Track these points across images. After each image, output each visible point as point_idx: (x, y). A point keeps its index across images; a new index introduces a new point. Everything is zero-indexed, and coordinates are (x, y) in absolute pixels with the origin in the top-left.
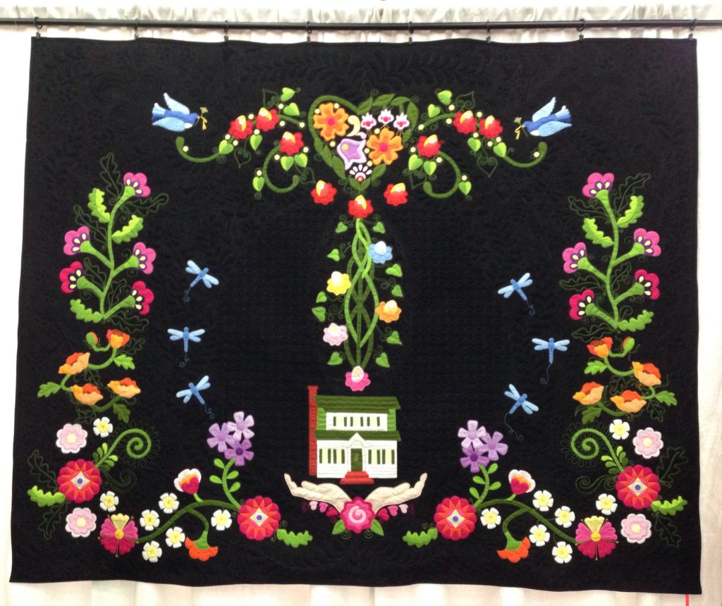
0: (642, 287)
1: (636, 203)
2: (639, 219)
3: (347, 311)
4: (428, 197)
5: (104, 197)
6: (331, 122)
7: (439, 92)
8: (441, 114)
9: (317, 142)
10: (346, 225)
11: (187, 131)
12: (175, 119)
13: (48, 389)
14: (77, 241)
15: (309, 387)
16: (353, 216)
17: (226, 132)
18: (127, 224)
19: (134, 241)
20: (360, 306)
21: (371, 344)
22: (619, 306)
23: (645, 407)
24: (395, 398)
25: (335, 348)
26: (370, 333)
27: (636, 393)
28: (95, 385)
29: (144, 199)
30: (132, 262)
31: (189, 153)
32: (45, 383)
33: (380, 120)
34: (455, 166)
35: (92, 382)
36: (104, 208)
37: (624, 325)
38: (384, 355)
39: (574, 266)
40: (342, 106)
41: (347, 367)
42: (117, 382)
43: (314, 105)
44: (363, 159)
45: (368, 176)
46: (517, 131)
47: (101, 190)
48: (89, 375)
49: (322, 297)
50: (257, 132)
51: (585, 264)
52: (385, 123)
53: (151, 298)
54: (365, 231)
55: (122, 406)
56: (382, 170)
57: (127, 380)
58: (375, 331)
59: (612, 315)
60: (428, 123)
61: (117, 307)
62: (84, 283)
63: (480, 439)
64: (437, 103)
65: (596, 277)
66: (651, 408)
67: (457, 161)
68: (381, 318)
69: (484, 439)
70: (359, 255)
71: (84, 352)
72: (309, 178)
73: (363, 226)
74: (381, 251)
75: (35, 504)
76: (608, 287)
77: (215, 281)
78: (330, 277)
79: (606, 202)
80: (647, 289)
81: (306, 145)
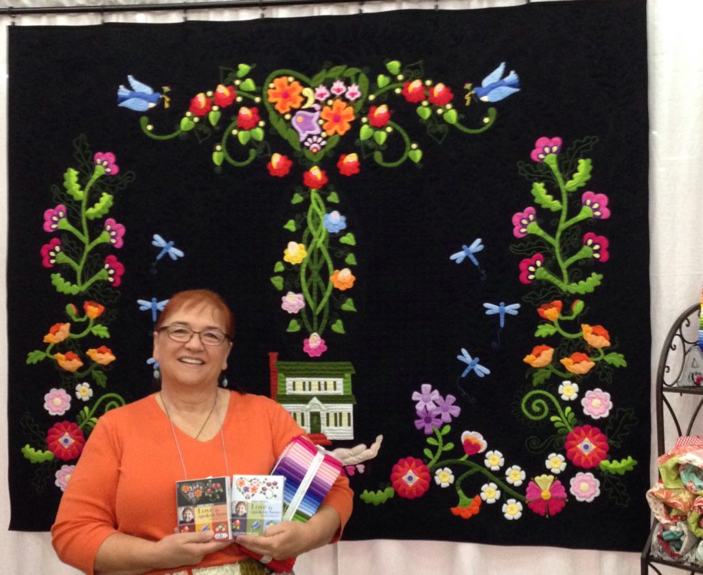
0: (591, 249)
1: (584, 166)
2: (587, 182)
3: (303, 279)
4: (378, 166)
5: (78, 176)
6: (286, 95)
7: (388, 62)
8: (390, 84)
9: (273, 116)
10: (302, 195)
11: (151, 110)
12: (139, 100)
13: (35, 357)
14: (55, 219)
15: (270, 354)
16: (308, 187)
17: (187, 110)
18: (98, 202)
19: (105, 217)
20: (315, 274)
21: (327, 312)
22: (569, 269)
23: (593, 369)
24: (349, 363)
25: (293, 316)
26: (325, 300)
27: (584, 355)
28: (75, 353)
29: (113, 176)
30: (105, 237)
31: (152, 131)
32: (33, 351)
33: (333, 92)
34: (405, 135)
35: (73, 350)
36: (78, 186)
37: (574, 288)
38: (339, 322)
39: (523, 230)
40: (296, 79)
41: (304, 334)
42: (94, 350)
43: (268, 80)
44: (317, 131)
45: (323, 147)
46: (467, 97)
47: (76, 170)
48: (70, 343)
49: (279, 267)
50: (215, 108)
51: (534, 228)
52: (338, 94)
53: (121, 271)
54: (320, 201)
55: (100, 372)
56: (335, 141)
57: (103, 348)
58: (331, 299)
59: (561, 278)
60: (379, 93)
61: (93, 280)
62: (63, 258)
63: (434, 402)
64: (386, 73)
65: (545, 241)
66: (599, 369)
67: (406, 130)
68: (336, 286)
69: (437, 402)
70: (314, 225)
71: (65, 322)
72: (265, 151)
73: (317, 196)
74: (335, 220)
75: (28, 461)
76: (557, 251)
77: (180, 253)
78: (286, 247)
79: (554, 166)
80: (596, 251)
81: (262, 119)
